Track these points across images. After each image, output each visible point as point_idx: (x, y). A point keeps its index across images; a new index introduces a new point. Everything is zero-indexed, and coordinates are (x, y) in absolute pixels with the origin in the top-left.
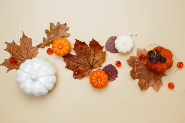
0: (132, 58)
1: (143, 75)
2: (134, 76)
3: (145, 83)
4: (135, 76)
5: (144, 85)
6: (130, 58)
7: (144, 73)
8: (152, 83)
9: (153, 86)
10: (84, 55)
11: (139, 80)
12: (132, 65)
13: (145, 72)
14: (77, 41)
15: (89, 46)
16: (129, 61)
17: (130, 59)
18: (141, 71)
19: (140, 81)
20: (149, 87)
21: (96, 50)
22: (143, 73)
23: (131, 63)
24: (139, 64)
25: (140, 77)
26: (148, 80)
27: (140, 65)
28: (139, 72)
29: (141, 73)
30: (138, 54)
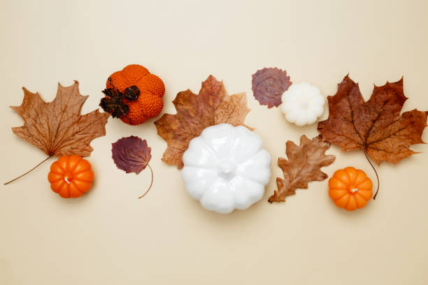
0: (221, 86)
1: (189, 121)
2: (181, 102)
3: (172, 129)
4: (182, 105)
5: (167, 127)
6: (219, 82)
7: (193, 123)
8: (177, 146)
9: (169, 150)
10: (376, 115)
11: (175, 116)
12: (204, 90)
13: (197, 124)
14: (400, 83)
15: (401, 114)
16: (211, 80)
17: (216, 82)
18: (196, 115)
19: (173, 118)
20: (165, 139)
21: (402, 133)
22: (194, 120)
23: (208, 87)
24: (210, 106)
25: (182, 116)
26: (180, 135)
27: (209, 109)
28: (194, 111)
29: (192, 115)
30: (231, 98)
